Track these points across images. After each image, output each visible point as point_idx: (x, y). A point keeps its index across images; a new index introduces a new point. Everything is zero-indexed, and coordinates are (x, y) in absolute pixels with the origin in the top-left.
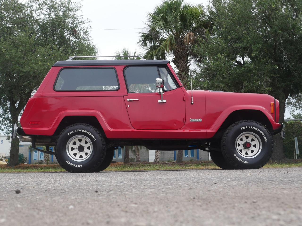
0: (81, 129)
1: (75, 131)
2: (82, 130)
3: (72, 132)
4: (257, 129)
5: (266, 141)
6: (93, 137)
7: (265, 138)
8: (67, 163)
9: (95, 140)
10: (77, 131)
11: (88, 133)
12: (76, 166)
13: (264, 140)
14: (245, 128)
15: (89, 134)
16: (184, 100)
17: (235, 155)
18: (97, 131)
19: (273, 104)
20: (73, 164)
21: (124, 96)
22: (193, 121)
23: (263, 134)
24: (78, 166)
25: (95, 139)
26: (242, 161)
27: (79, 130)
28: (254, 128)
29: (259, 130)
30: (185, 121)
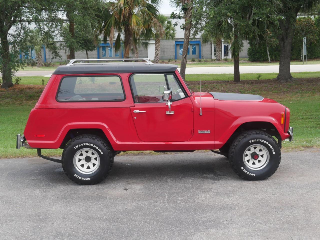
0: (87, 143)
1: (81, 145)
2: (89, 144)
3: (78, 146)
4: (266, 142)
5: (274, 153)
6: (100, 151)
7: (273, 150)
8: (75, 176)
9: (102, 154)
10: (83, 145)
11: (95, 146)
12: (84, 179)
13: (272, 152)
14: (253, 141)
15: (96, 148)
16: (193, 111)
17: (242, 167)
18: (104, 144)
19: (283, 115)
20: (81, 178)
21: (130, 107)
22: (201, 133)
23: (271, 147)
24: (86, 179)
25: (102, 152)
26: (249, 173)
27: (85, 144)
28: (262, 141)
29: (267, 143)
30: (193, 133)
